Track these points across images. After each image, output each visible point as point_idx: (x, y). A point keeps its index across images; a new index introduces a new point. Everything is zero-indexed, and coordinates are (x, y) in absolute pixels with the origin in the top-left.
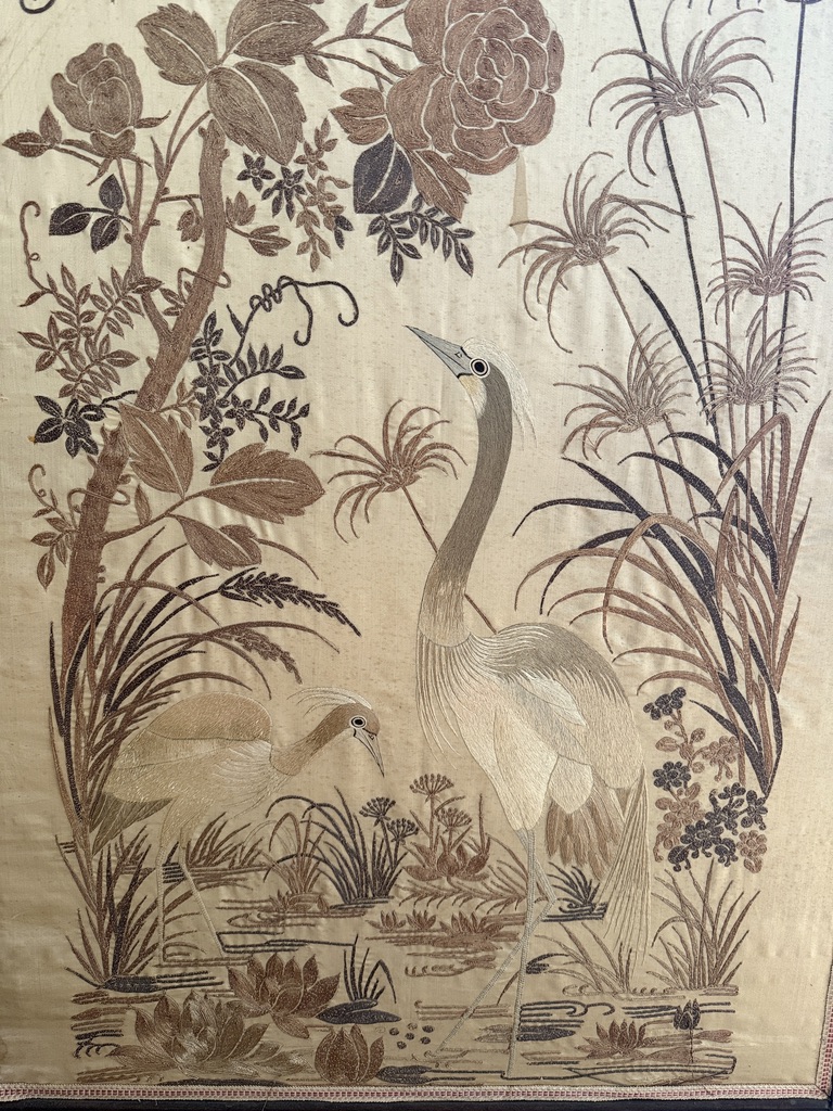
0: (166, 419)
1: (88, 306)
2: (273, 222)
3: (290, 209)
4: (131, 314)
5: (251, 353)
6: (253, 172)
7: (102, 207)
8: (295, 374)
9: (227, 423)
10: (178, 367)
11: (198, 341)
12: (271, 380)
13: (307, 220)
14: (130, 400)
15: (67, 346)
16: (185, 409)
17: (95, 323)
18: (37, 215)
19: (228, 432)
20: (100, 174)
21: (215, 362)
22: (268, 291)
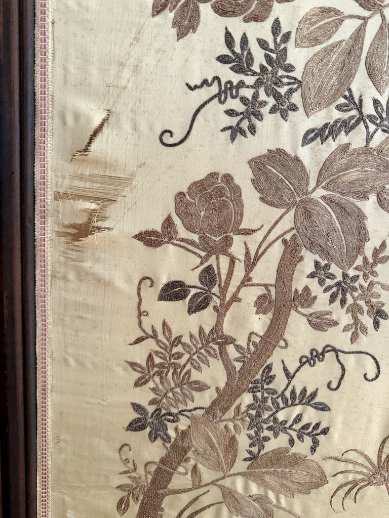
0: (222, 427)
1: (178, 349)
2: (328, 308)
3: (343, 302)
4: (209, 358)
5: (293, 392)
6: (320, 273)
7: (200, 285)
8: (323, 408)
9: (266, 433)
10: (238, 396)
11: (256, 382)
12: (304, 410)
13: (354, 310)
14: (199, 412)
15: (159, 374)
16: (238, 423)
17: (182, 361)
18: (152, 286)
19: (266, 439)
20: (201, 264)
21: (266, 395)
22: (315, 354)
